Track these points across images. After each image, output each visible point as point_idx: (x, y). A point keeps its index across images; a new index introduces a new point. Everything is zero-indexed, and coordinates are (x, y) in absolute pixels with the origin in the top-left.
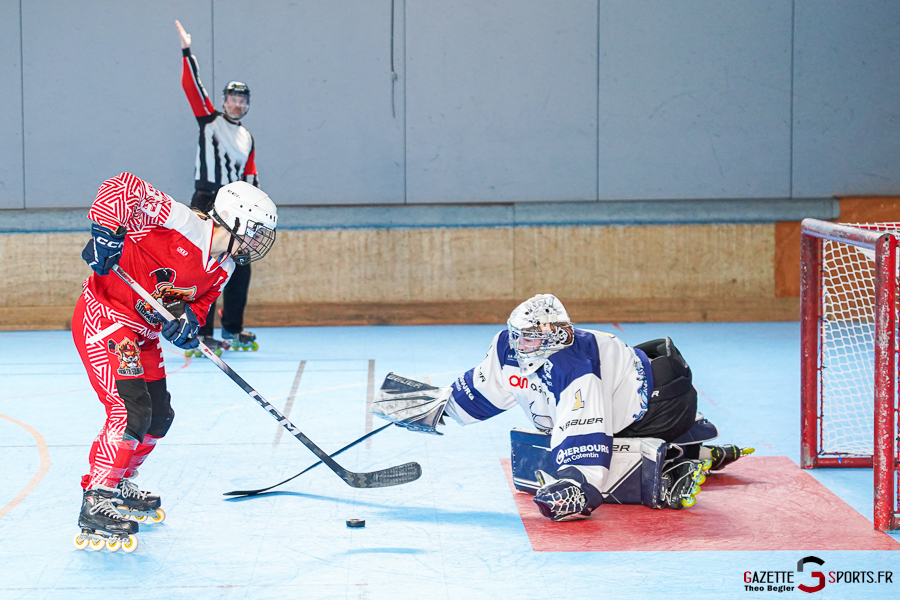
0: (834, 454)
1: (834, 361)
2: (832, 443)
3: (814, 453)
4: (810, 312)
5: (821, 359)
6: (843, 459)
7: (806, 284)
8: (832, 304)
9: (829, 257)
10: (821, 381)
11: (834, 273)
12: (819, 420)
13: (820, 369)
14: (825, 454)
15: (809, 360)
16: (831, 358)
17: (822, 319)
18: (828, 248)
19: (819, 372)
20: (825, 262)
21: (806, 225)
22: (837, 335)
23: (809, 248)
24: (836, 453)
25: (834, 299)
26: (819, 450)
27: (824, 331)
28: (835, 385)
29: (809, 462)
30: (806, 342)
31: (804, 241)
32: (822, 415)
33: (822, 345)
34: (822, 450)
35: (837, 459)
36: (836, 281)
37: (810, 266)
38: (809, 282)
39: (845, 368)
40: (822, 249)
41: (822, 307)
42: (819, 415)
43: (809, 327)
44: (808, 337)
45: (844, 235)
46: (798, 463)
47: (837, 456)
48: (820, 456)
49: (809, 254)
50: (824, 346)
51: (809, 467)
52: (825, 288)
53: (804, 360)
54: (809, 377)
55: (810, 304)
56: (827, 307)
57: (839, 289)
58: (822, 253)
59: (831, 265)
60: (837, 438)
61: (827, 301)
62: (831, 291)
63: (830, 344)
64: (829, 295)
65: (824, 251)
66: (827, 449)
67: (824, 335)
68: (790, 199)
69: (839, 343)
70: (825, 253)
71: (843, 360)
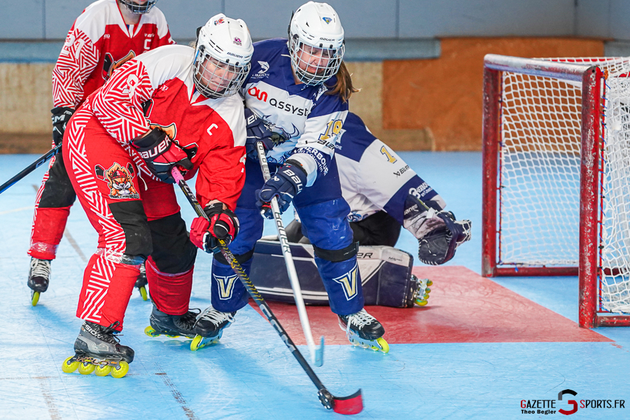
0: (511, 264)
1: (513, 181)
2: (508, 255)
3: (493, 263)
4: (491, 138)
5: (500, 180)
6: (519, 269)
7: (488, 113)
8: (510, 131)
9: (508, 89)
10: (500, 200)
11: (511, 104)
12: (498, 234)
13: (500, 189)
14: (503, 264)
15: (491, 180)
16: (509, 178)
17: (501, 144)
18: (507, 81)
19: (498, 191)
20: (504, 94)
21: (488, 62)
22: (514, 158)
23: (491, 81)
24: (513, 264)
25: (512, 127)
26: (497, 261)
27: (503, 155)
28: (513, 203)
29: (490, 272)
30: (487, 165)
31: (487, 75)
32: (500, 230)
33: (501, 167)
34: (500, 261)
35: (514, 269)
36: (513, 111)
37: (491, 96)
38: (491, 111)
39: (522, 187)
40: (502, 82)
41: (501, 133)
42: (498, 229)
43: (490, 151)
44: (490, 160)
45: (542, 69)
46: (480, 272)
47: (513, 266)
48: (498, 266)
49: (491, 87)
50: (503, 168)
51: (489, 276)
52: (503, 117)
53: (485, 181)
54: (490, 196)
55: (491, 131)
56: (506, 133)
57: (515, 118)
58: (501, 86)
59: (509, 97)
60: (514, 249)
61: (506, 128)
62: (508, 119)
63: (508, 167)
64: (507, 123)
65: (504, 84)
66: (504, 260)
67: (503, 159)
68: (397, 40)
69: (516, 165)
70: (504, 86)
71: (520, 180)
